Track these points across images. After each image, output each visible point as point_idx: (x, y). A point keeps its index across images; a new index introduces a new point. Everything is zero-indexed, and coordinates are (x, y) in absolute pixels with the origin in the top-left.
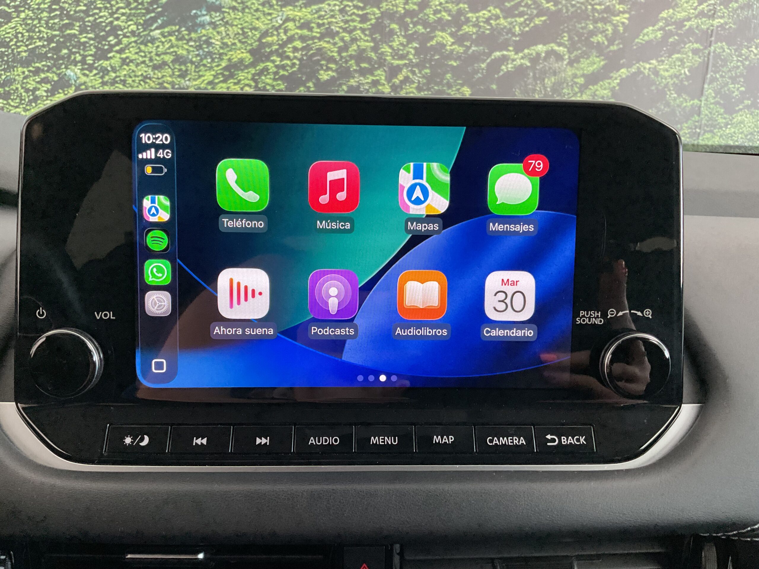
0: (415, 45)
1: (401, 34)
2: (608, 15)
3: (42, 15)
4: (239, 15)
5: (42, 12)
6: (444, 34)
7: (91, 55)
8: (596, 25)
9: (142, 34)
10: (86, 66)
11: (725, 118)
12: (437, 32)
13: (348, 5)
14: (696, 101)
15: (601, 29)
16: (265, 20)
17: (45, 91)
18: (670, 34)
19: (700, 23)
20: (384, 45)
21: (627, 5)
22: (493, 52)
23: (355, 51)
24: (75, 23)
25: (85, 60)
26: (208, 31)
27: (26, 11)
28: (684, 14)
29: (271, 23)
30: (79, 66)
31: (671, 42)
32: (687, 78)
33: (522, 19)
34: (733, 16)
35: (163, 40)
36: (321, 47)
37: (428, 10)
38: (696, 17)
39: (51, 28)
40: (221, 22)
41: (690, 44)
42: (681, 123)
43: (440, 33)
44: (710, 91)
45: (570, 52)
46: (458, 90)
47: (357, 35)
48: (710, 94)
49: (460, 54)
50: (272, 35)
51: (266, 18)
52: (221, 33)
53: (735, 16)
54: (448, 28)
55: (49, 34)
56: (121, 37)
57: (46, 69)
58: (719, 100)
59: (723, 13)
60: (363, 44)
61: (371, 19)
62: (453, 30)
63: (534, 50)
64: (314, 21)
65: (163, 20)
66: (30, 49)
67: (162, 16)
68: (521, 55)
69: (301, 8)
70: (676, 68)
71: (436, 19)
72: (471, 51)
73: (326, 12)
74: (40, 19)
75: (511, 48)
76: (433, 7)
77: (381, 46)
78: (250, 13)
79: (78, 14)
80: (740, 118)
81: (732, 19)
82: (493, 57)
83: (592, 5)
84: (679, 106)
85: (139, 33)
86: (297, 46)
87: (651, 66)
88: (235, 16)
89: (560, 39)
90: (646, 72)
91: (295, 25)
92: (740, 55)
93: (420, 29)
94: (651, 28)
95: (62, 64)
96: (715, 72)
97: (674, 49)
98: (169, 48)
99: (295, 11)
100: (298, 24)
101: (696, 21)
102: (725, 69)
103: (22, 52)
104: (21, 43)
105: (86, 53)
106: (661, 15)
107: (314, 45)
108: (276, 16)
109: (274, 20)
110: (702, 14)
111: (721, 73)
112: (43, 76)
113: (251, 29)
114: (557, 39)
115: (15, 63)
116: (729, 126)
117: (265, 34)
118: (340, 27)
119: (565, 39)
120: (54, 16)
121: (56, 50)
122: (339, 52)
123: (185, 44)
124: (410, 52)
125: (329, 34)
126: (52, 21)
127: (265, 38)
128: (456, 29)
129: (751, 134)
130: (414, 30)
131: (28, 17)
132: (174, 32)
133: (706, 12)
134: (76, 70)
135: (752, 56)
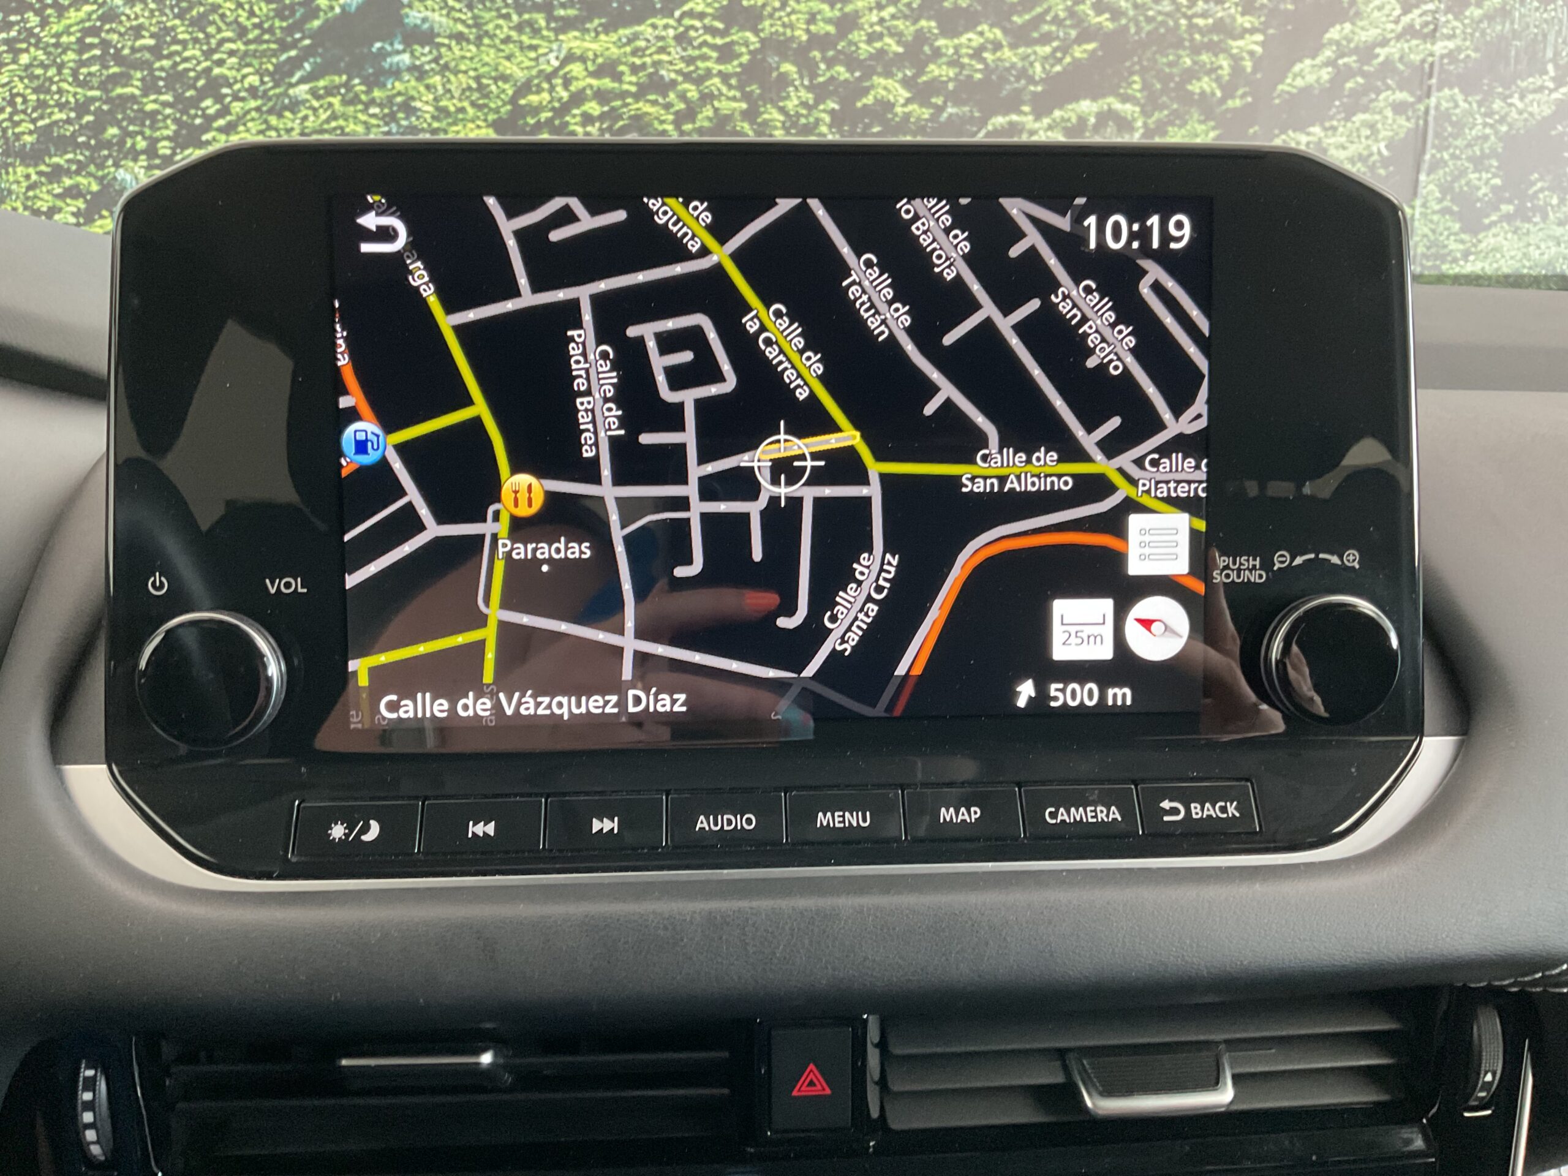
0: (832, 105)
1: (802, 84)
2: (1222, 37)
3: (65, 58)
4: (469, 51)
5: (64, 52)
6: (890, 81)
7: (168, 138)
8: (1196, 58)
9: (271, 93)
10: (157, 161)
11: (1462, 242)
12: (875, 78)
13: (692, 27)
15: (1208, 66)
16: (523, 59)
17: (73, 214)
19: (1407, 50)
20: (769, 106)
21: (1259, 17)
22: (990, 117)
23: (709, 119)
24: (132, 72)
25: (156, 150)
26: (408, 84)
27: (32, 49)
29: (538, 65)
30: (143, 161)
31: (1351, 89)
32: (1385, 162)
33: (1047, 49)
34: (1472, 35)
35: (316, 104)
36: (639, 112)
37: (856, 33)
38: (1398, 38)
39: (84, 84)
40: (433, 65)
41: (1389, 92)
43: (882, 81)
44: (1431, 187)
45: (1145, 113)
47: (713, 88)
48: (1431, 192)
49: (923, 123)
50: (539, 90)
51: (526, 56)
52: (435, 88)
53: (1477, 34)
54: (899, 69)
55: (78, 97)
56: (228, 99)
57: (74, 167)
58: (1449, 204)
59: (1453, 29)
60: (725, 106)
61: (741, 55)
62: (909, 73)
63: (1073, 110)
64: (624, 60)
65: (315, 63)
66: (41, 127)
67: (314, 56)
68: (1046, 121)
69: (597, 34)
70: (1360, 142)
71: (873, 51)
72: (945, 115)
73: (648, 41)
74: (60, 67)
75: (1026, 109)
76: (866, 26)
77: (762, 109)
78: (494, 46)
79: (138, 55)
80: (1492, 241)
81: (1472, 41)
82: (990, 127)
83: (1189, 18)
85: (265, 92)
86: (591, 111)
87: (1310, 138)
88: (463, 53)
89: (1126, 88)
91: (586, 69)
92: (1490, 114)
93: (841, 72)
94: (1308, 62)
95: (107, 158)
96: (1440, 150)
97: (1355, 104)
98: (327, 121)
99: (584, 40)
100: (591, 68)
101: (1399, 45)
102: (1459, 142)
103: (23, 133)
104: (22, 116)
105: (158, 134)
106: (1328, 36)
107: (625, 110)
108: (546, 50)
109: (542, 60)
110: (1410, 32)
111: (1451, 150)
112: (67, 182)
113: (495, 80)
114: (1120, 87)
115: (8, 156)
116: (1472, 258)
117: (525, 88)
118: (679, 72)
119: (1137, 86)
120: (88, 59)
121: (97, 128)
122: (677, 124)
123: (361, 111)
124: (823, 120)
125: (654, 85)
126: (84, 70)
127: (524, 97)
128: (914, 71)
130: (828, 75)
131: (35, 63)
132: (338, 87)
133: (1418, 27)
134: (136, 170)
135: (1514, 114)
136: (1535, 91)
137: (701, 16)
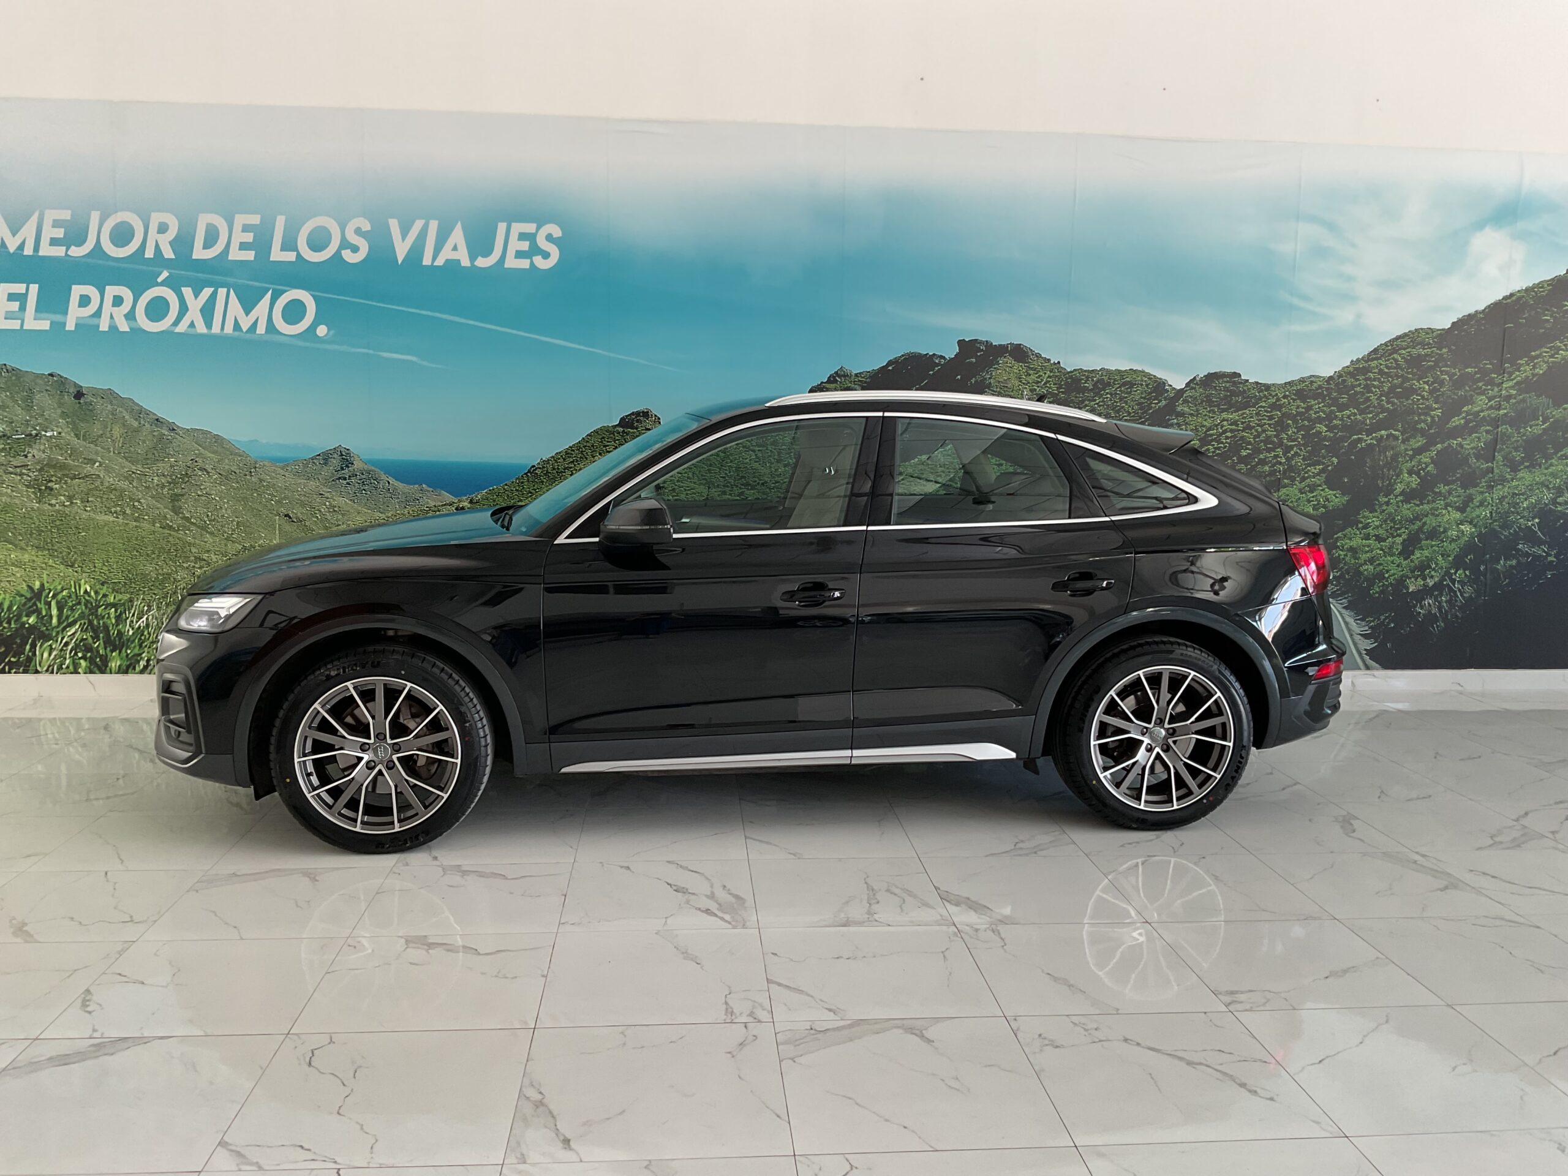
14: (1490, 464)
18: (1471, 421)
28: (1479, 408)
42: (1480, 479)
46: (1329, 460)
84: (1478, 467)
90: (1455, 446)
129: (1530, 485)
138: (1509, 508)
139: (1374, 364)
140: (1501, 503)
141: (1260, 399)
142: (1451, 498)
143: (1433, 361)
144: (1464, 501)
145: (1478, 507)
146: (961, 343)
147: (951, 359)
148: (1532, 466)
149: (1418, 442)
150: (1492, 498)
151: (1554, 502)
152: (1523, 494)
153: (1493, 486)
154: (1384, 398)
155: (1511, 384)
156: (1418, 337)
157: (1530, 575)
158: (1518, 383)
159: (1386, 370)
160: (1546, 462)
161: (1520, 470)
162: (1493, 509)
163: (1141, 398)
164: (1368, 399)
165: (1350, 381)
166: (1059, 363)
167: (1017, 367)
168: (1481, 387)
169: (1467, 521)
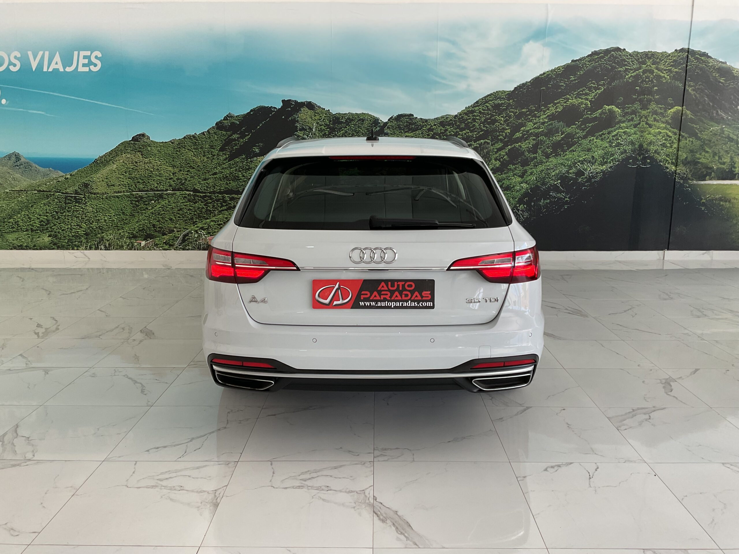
2: (503, 130)
11: (546, 160)
14: (535, 155)
15: (501, 134)
18: (525, 135)
19: (535, 131)
21: (510, 127)
28: (529, 128)
31: (525, 137)
32: (532, 148)
38: (533, 129)
41: (532, 137)
42: (530, 162)
44: (540, 152)
45: (491, 142)
53: (547, 128)
58: (543, 154)
59: (543, 128)
63: (481, 141)
68: (476, 143)
70: (527, 145)
84: (529, 157)
87: (519, 145)
90: (517, 147)
94: (518, 133)
97: (526, 139)
102: (544, 144)
106: (521, 129)
110: (535, 128)
119: (490, 138)
129: (556, 165)
135: (554, 140)
136: (557, 136)
137: (425, 130)
138: (545, 176)
139: (477, 108)
140: (541, 173)
141: (423, 126)
142: (516, 171)
143: (505, 106)
144: (522, 172)
145: (530, 175)
146: (283, 101)
147: (279, 109)
148: (556, 155)
149: (500, 145)
150: (536, 171)
151: (568, 172)
152: (552, 169)
153: (537, 166)
154: (482, 125)
155: (545, 116)
156: (498, 95)
157: (556, 207)
158: (547, 116)
159: (482, 111)
160: (563, 153)
161: (550, 157)
162: (537, 176)
163: (368, 126)
164: (474, 125)
165: (465, 117)
166: (329, 110)
167: (310, 112)
168: (530, 118)
169: (524, 182)
